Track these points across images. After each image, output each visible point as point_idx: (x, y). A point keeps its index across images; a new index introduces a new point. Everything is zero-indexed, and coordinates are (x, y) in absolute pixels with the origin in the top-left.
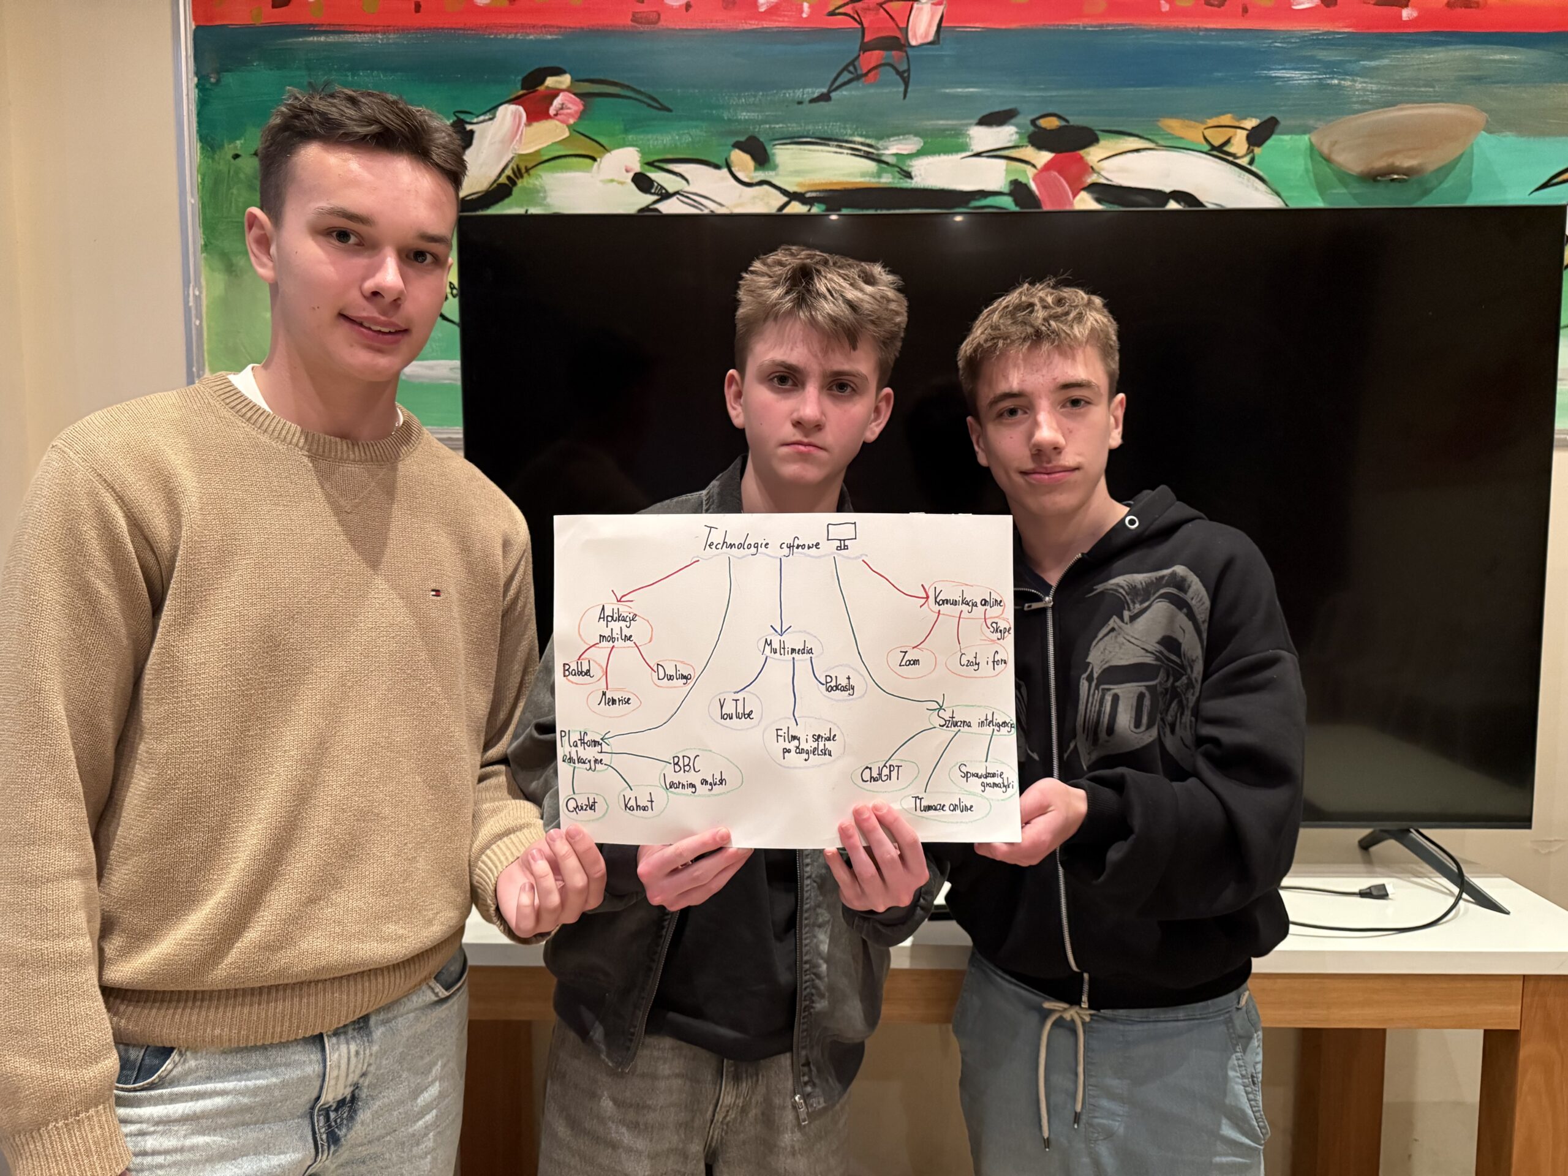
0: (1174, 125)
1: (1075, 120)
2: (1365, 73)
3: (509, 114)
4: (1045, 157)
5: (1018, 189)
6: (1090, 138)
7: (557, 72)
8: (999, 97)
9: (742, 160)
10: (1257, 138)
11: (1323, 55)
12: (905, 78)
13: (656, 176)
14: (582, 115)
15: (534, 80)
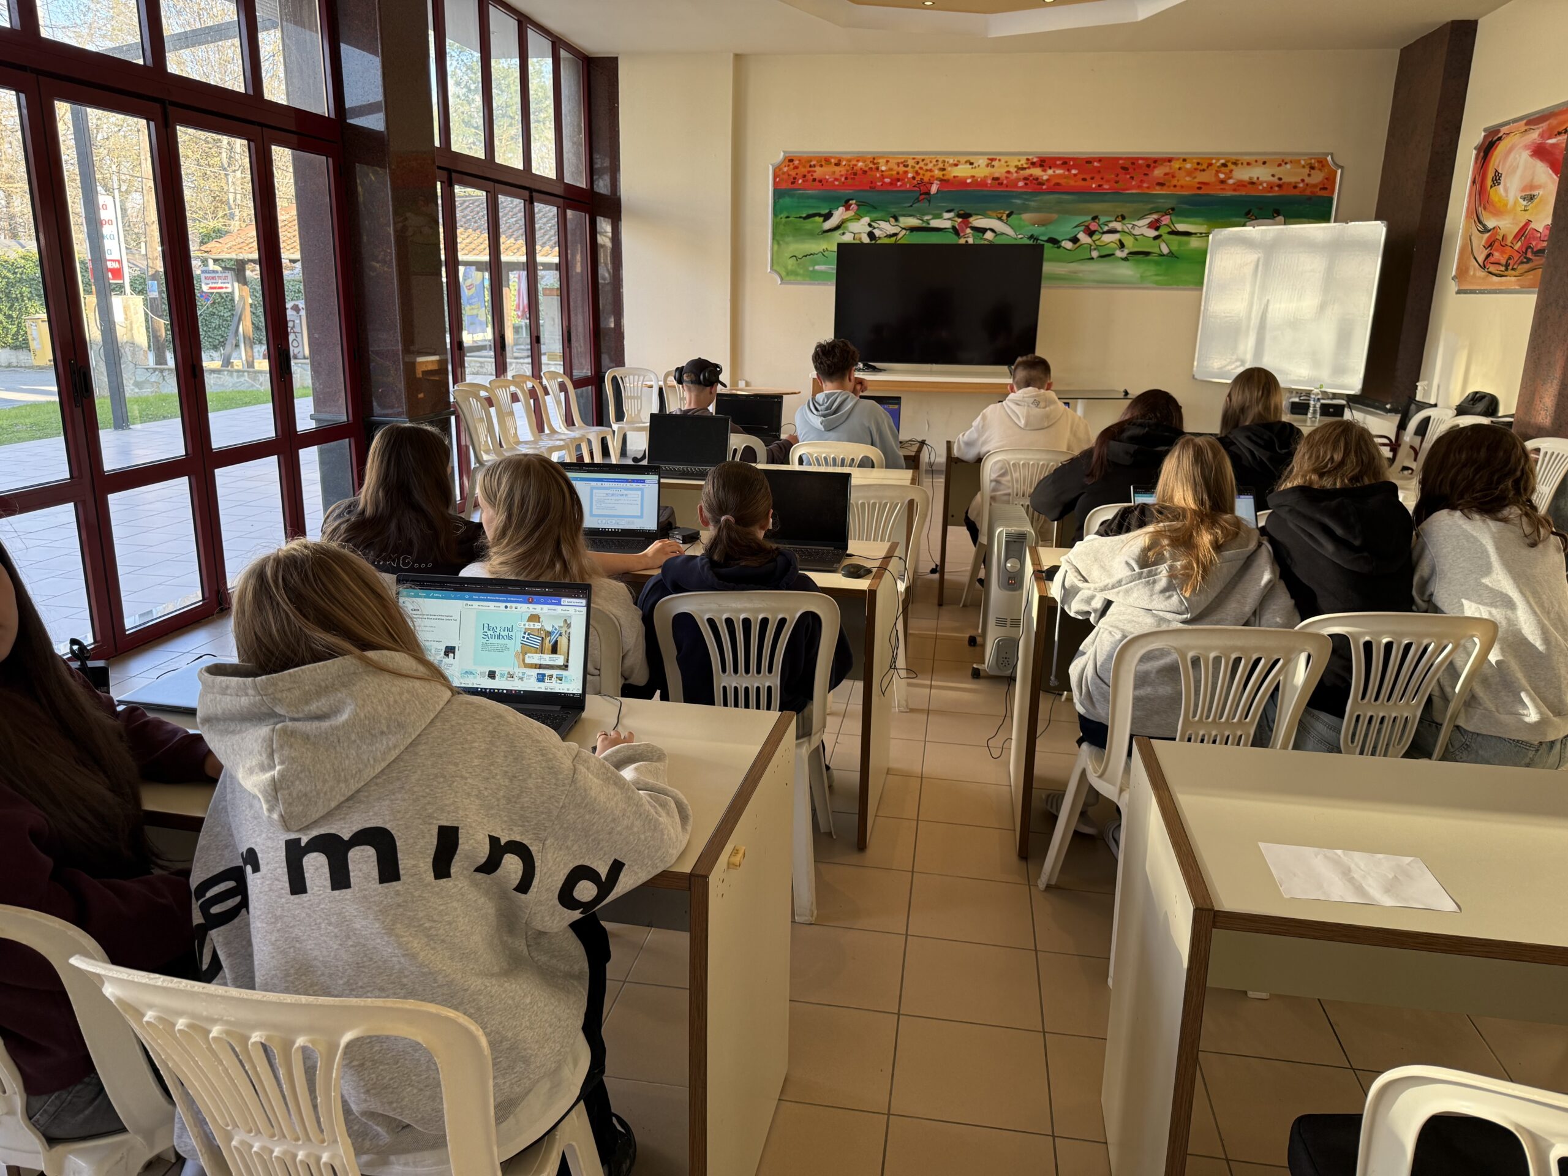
0: (990, 213)
1: (968, 212)
2: (1034, 201)
3: (841, 209)
4: (960, 220)
5: (954, 228)
6: (970, 215)
7: (852, 199)
8: (950, 206)
9: (892, 220)
10: (1009, 216)
11: (1025, 197)
12: (929, 201)
13: (873, 224)
14: (858, 210)
15: (847, 201)
